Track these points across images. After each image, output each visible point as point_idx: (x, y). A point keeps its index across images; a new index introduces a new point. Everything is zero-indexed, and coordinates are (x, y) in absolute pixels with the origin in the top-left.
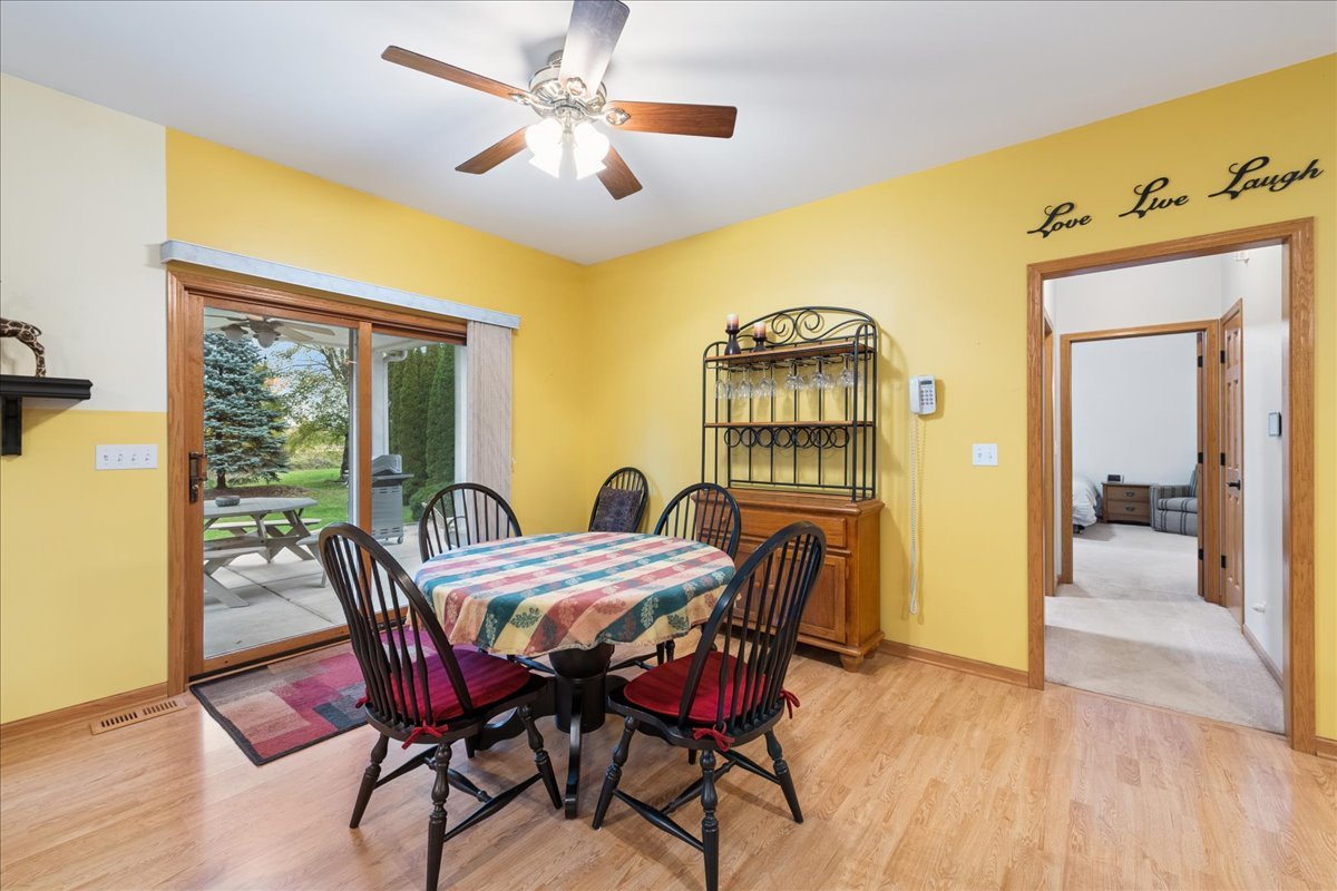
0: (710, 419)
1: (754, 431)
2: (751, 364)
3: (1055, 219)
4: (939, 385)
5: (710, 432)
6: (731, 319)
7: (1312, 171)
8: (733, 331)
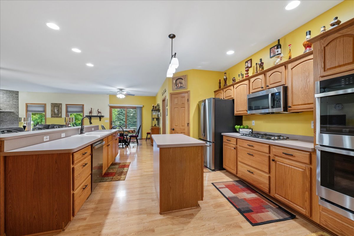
0: (152, 117)
3: (163, 94)
5: (152, 119)
6: (153, 105)
7: (166, 91)
8: (153, 107)
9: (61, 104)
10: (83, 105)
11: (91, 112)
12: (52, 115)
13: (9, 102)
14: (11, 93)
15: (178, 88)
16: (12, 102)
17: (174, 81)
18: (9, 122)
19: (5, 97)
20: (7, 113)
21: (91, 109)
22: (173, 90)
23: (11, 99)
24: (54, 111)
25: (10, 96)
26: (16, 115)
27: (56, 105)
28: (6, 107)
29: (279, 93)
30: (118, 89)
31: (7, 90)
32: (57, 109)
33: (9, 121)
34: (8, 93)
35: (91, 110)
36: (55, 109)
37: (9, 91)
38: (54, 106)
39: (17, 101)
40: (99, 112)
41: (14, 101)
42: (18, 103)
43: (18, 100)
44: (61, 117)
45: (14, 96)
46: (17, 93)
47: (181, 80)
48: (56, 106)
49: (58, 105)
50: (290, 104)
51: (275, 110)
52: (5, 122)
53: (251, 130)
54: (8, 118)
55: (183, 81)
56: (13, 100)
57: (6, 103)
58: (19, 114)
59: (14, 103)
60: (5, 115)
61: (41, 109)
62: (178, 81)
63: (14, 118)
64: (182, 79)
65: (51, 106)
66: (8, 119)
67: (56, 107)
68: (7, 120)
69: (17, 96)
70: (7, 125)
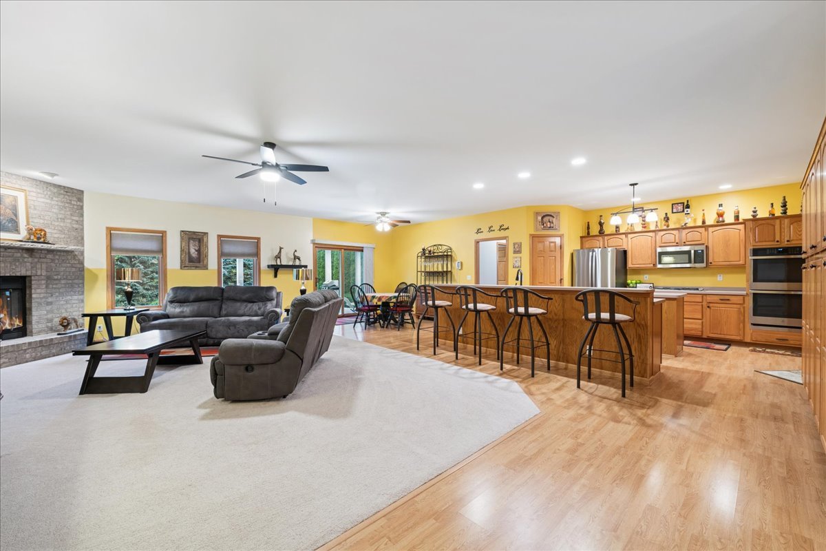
0: (419, 270)
1: (430, 272)
2: (430, 257)
3: (479, 231)
4: (462, 263)
5: (419, 273)
6: (423, 247)
7: (508, 228)
8: (424, 250)
9: (206, 234)
10: (258, 239)
11: (278, 257)
12: (182, 261)
13: (63, 220)
14: (68, 196)
15: (545, 228)
16: (69, 221)
17: (540, 218)
18: (63, 282)
19: (56, 207)
20: (60, 256)
21: (281, 248)
22: (537, 230)
23: (69, 213)
24: (189, 252)
25: (67, 205)
26: (79, 260)
27: (195, 237)
28: (56, 236)
29: (703, 251)
30: (378, 213)
31: (60, 186)
32: (195, 245)
33: (64, 279)
34: (61, 194)
35: (280, 252)
36: (191, 245)
37: (64, 187)
38: (189, 239)
39: (81, 219)
40: (296, 258)
41: (74, 218)
42: (83, 225)
43: (82, 215)
44: (205, 267)
45: (74, 205)
46: (78, 195)
47: (551, 218)
48: (194, 239)
49: (199, 237)
50: (710, 260)
51: (697, 265)
52: (55, 282)
53: (652, 285)
54: (63, 269)
55: (554, 220)
56: (71, 215)
57: (56, 224)
58: (84, 258)
59: (75, 226)
60: (57, 261)
61: (153, 245)
62: (546, 219)
63: (74, 270)
64: (553, 217)
65: (182, 238)
66: (62, 273)
67: (193, 241)
68: (59, 277)
69: (81, 204)
70: (61, 291)
